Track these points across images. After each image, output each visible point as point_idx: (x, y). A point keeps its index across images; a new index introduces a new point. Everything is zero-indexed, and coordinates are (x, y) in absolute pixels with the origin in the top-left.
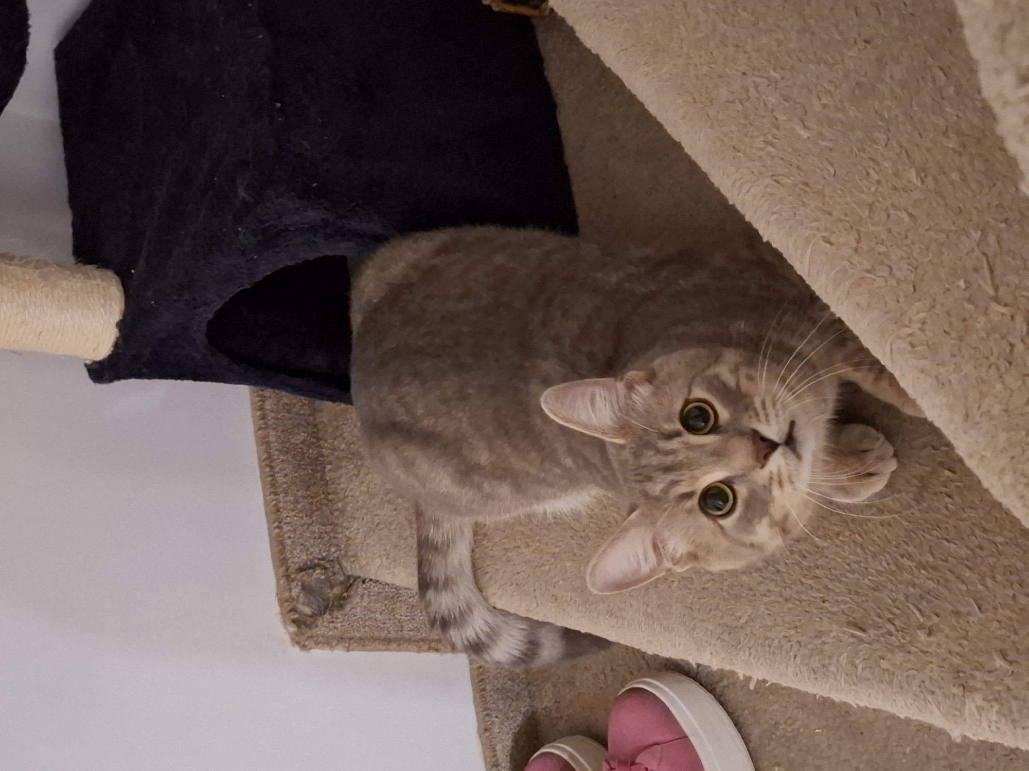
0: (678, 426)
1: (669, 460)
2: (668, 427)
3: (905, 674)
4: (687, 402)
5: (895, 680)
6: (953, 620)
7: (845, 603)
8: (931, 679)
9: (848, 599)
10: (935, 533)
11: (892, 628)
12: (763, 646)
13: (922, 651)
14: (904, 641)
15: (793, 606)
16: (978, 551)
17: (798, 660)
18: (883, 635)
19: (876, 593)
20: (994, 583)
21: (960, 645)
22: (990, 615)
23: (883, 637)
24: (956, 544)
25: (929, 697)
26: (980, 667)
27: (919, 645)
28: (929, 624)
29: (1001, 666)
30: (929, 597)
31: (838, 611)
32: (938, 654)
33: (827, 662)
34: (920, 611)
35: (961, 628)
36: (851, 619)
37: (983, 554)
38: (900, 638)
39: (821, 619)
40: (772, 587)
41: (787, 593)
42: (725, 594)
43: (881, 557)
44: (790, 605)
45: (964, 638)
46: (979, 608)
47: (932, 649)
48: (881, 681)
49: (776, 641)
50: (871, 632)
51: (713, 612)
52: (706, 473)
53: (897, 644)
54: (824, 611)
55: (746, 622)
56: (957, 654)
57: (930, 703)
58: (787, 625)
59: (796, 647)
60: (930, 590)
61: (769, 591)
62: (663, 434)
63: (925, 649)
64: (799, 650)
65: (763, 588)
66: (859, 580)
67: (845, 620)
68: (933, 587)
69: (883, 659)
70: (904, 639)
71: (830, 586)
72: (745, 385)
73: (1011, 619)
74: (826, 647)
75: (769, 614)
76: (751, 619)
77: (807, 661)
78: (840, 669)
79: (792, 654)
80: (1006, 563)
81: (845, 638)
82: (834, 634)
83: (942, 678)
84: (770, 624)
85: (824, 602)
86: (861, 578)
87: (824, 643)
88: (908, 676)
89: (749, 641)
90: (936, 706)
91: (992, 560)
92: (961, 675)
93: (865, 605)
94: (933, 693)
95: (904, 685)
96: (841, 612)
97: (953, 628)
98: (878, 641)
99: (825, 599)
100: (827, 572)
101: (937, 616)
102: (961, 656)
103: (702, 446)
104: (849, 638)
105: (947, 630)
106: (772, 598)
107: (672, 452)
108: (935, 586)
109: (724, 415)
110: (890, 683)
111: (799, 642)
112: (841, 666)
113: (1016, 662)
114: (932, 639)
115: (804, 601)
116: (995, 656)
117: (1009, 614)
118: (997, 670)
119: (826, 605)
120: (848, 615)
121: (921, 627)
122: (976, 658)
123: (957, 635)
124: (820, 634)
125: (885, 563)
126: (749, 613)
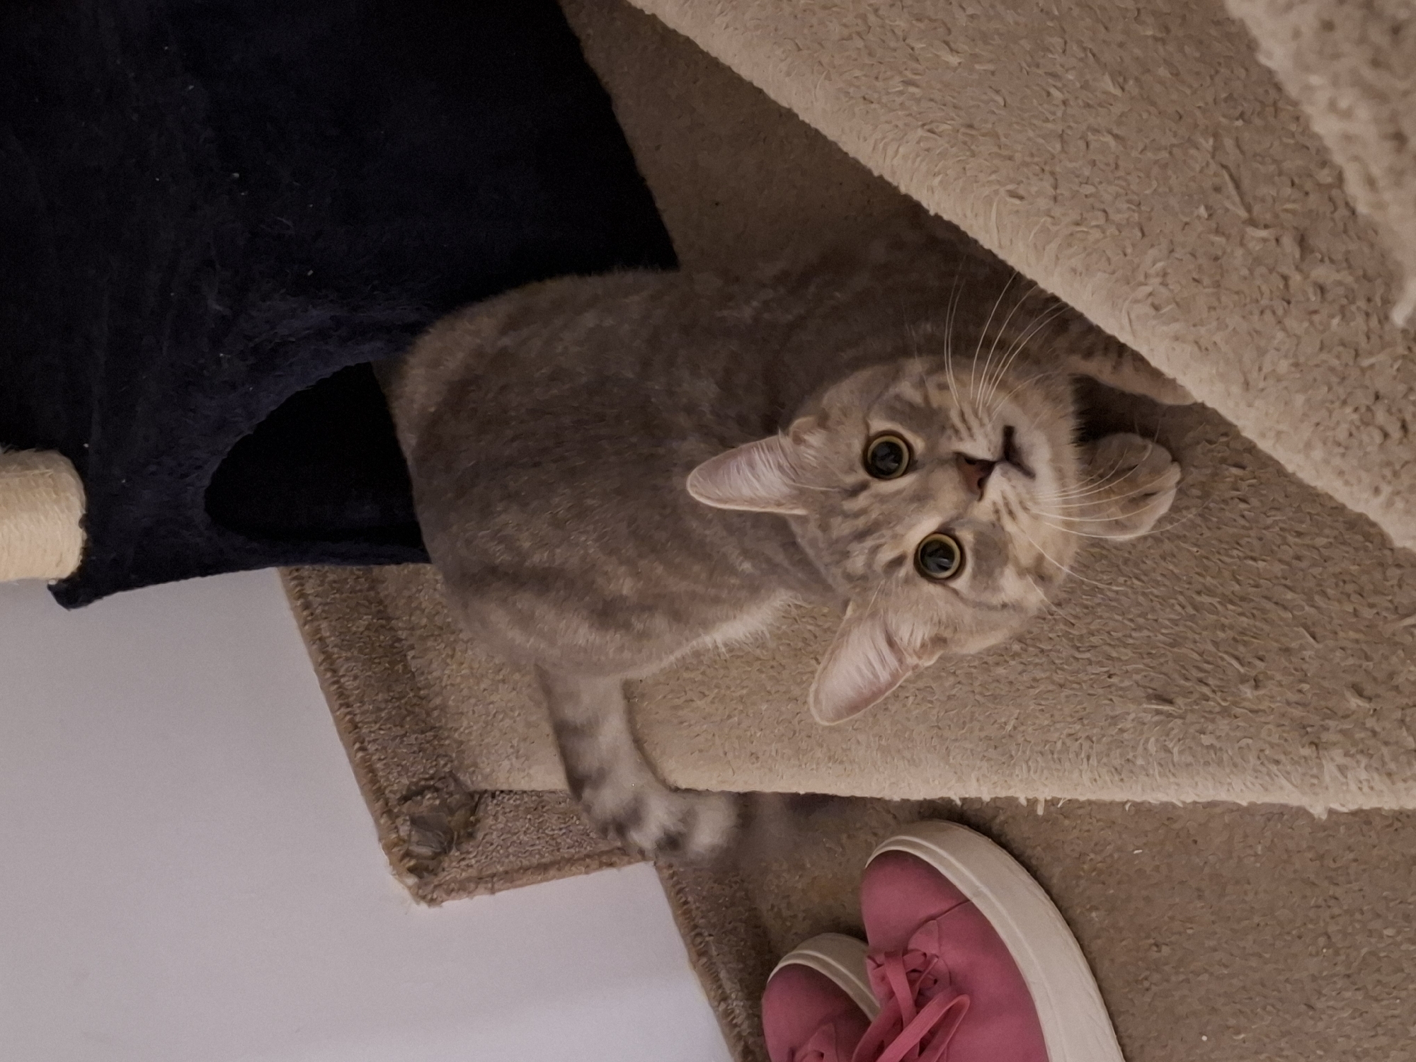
0: (862, 475)
1: (861, 523)
2: (851, 480)
3: (1237, 746)
4: (869, 441)
5: (1225, 757)
6: (1283, 660)
7: (1137, 671)
8: (1272, 746)
9: (1141, 666)
10: (1235, 553)
11: (1205, 690)
12: (1042, 753)
13: (1252, 711)
14: (1224, 704)
15: (1071, 692)
16: (1295, 562)
17: (1094, 761)
18: (1196, 703)
19: (1176, 650)
20: (1327, 601)
21: (1300, 691)
22: (1331, 643)
23: (1197, 704)
24: (1264, 560)
25: (1274, 768)
26: (1332, 714)
27: (1246, 704)
28: (1253, 673)
29: (1358, 706)
30: (1245, 638)
31: (1132, 685)
32: (1273, 709)
33: (1130, 756)
34: (1237, 658)
35: (1296, 670)
36: (1150, 691)
37: (1304, 564)
38: (1220, 701)
39: (1111, 700)
40: (1040, 674)
41: (1059, 677)
42: (978, 697)
43: (1173, 601)
44: (1067, 692)
45: (1301, 681)
46: (1314, 638)
47: (1265, 705)
48: (1207, 763)
49: (1059, 744)
50: (1180, 701)
51: (968, 726)
52: (911, 527)
53: (1217, 709)
54: (1113, 689)
55: (1015, 728)
56: (1297, 703)
57: (1277, 776)
58: (1069, 719)
59: (1086, 745)
60: (1244, 629)
61: (1035, 680)
62: (846, 491)
63: (1255, 707)
64: (1091, 747)
65: (1025, 677)
66: (1149, 637)
67: (1144, 695)
68: (1248, 625)
69: (1204, 733)
70: (1225, 700)
71: (1114, 654)
72: (936, 399)
73: (1357, 641)
74: (1126, 735)
75: (1043, 710)
76: (1021, 722)
77: (1105, 760)
78: (1151, 760)
79: (1083, 755)
80: (1338, 570)
81: (1148, 718)
82: (1132, 716)
83: (1286, 740)
84: (1046, 723)
85: (1110, 677)
86: (1151, 634)
87: (1122, 731)
88: (1240, 748)
89: (1024, 752)
90: (1285, 778)
91: (1317, 571)
92: (1309, 729)
93: (1164, 669)
94: (1277, 762)
95: (1238, 760)
96: (1135, 685)
97: (1285, 671)
98: (1192, 711)
99: (1112, 672)
100: (1105, 637)
101: (1261, 659)
102: (1304, 705)
103: (898, 492)
104: (1152, 717)
105: (1278, 677)
106: (1042, 687)
107: (863, 512)
108: (1251, 622)
109: (919, 444)
110: (1220, 763)
111: (1089, 738)
112: (1151, 755)
113: (1378, 696)
114: (1261, 692)
115: (1085, 682)
116: (1348, 694)
117: (1352, 634)
118: (1353, 713)
119: (1114, 680)
120: (1145, 687)
121: (1243, 679)
122: (1323, 703)
123: (1292, 678)
124: (1114, 720)
125: (1178, 608)
126: (1016, 716)
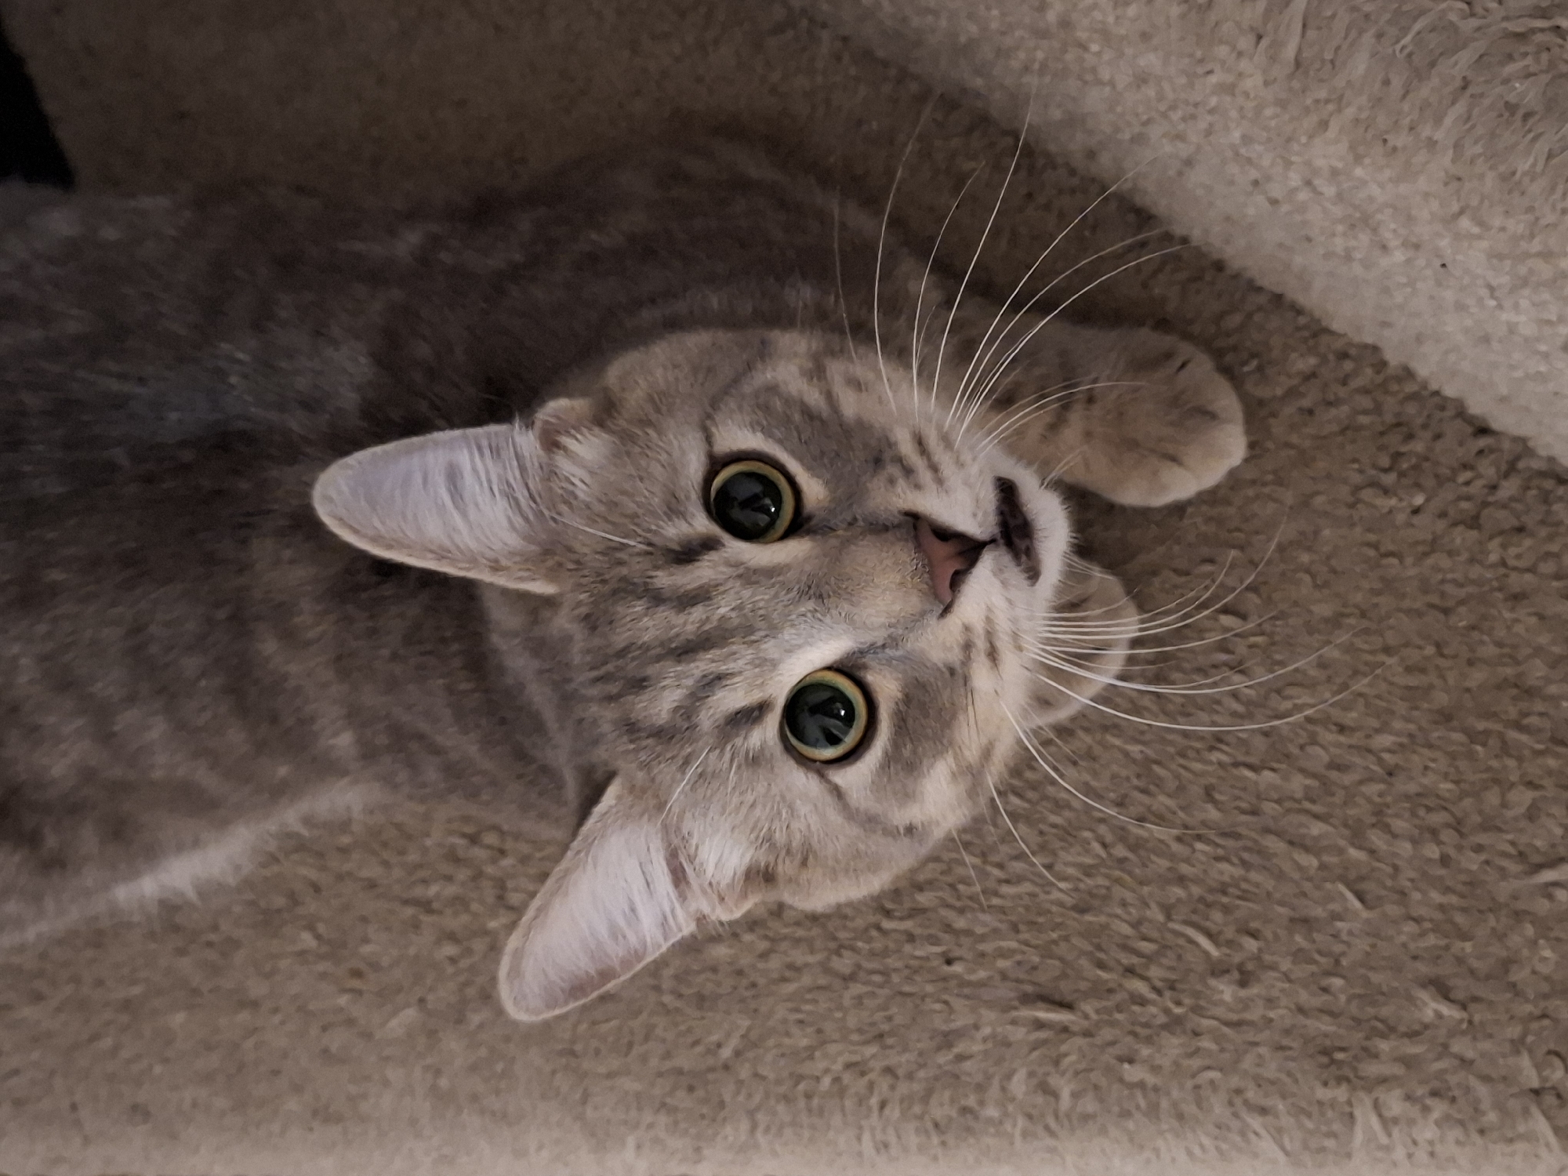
0: (705, 524)
2: (675, 532)
3: (1189, 1084)
4: (714, 464)
5: (1164, 1104)
6: (1298, 938)
7: (1003, 954)
8: (1259, 1081)
9: (1013, 945)
10: (1215, 756)
11: (1139, 986)
12: (787, 1099)
13: (1227, 1024)
14: (1178, 1010)
15: (866, 989)
16: (1334, 775)
17: (894, 1112)
18: (1119, 1008)
19: (1088, 918)
20: (1388, 837)
21: (1325, 990)
22: (1393, 910)
23: (1120, 1012)
24: (1273, 770)
25: (1255, 1122)
26: (1389, 1030)
27: (1219, 1011)
28: (1237, 958)
29: (1439, 1015)
30: (1225, 900)
31: (990, 978)
32: (1271, 1020)
33: (971, 1101)
34: (1209, 935)
35: (1320, 953)
36: (1029, 989)
37: (1348, 779)
38: (1171, 1005)
39: (946, 1003)
40: (799, 956)
41: (844, 964)
42: (667, 999)
43: (1087, 834)
44: (857, 989)
45: (1328, 974)
46: (1361, 899)
47: (1255, 1014)
48: (1125, 1114)
49: (826, 1081)
50: (1088, 1007)
51: (637, 1050)
53: (1162, 1019)
54: (953, 983)
55: (738, 1053)
56: (1321, 1011)
57: (1256, 1134)
58: (855, 1037)
59: (884, 1085)
60: (1223, 884)
61: (791, 967)
62: (664, 551)
63: (1234, 1017)
64: (892, 1088)
65: (775, 963)
66: (1033, 895)
67: (1012, 995)
68: (1232, 877)
69: (1131, 1061)
70: (1178, 1003)
71: (960, 923)
73: (1442, 908)
74: (967, 1065)
75: (801, 1022)
76: (750, 1044)
77: (917, 1109)
78: (1010, 1108)
79: (874, 1101)
80: (1412, 788)
81: (1019, 1034)
82: (987, 1031)
83: (1289, 1074)
84: (805, 1042)
85: (949, 962)
86: (1037, 890)
87: (961, 1058)
88: (1197, 1087)
89: (750, 1096)
90: (1274, 1138)
91: (1373, 789)
92: (1340, 1056)
93: (1062, 949)
94: (1263, 1111)
95: (1190, 1109)
96: (997, 977)
97: (1299, 955)
98: (1113, 1024)
99: (952, 955)
100: (947, 895)
101: (1254, 935)
102: (1332, 1014)
104: (1029, 1032)
105: (1286, 965)
106: (806, 980)
107: (700, 597)
108: (1238, 872)
109: (815, 487)
110: (1153, 1112)
111: (889, 1071)
112: (1013, 1099)
113: (1476, 999)
114: (1254, 990)
115: (895, 970)
116: (1423, 995)
117: (1436, 896)
118: (1426, 1027)
119: (957, 968)
120: (1018, 981)
121: (1218, 970)
122: (1371, 1011)
123: (1314, 968)
124: (947, 1040)
125: (1096, 847)
126: (742, 1031)
